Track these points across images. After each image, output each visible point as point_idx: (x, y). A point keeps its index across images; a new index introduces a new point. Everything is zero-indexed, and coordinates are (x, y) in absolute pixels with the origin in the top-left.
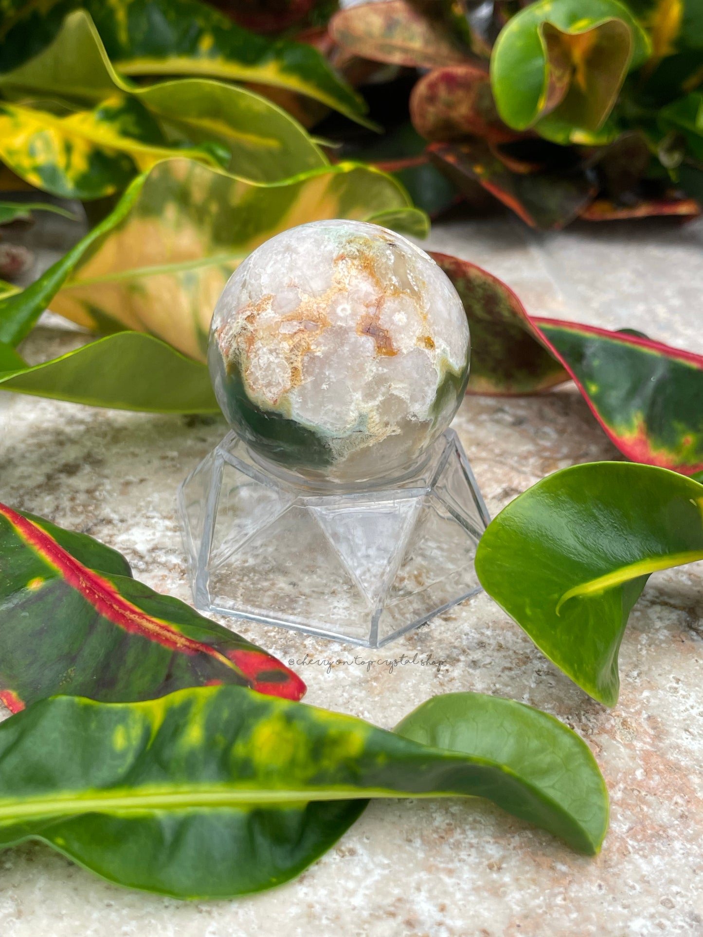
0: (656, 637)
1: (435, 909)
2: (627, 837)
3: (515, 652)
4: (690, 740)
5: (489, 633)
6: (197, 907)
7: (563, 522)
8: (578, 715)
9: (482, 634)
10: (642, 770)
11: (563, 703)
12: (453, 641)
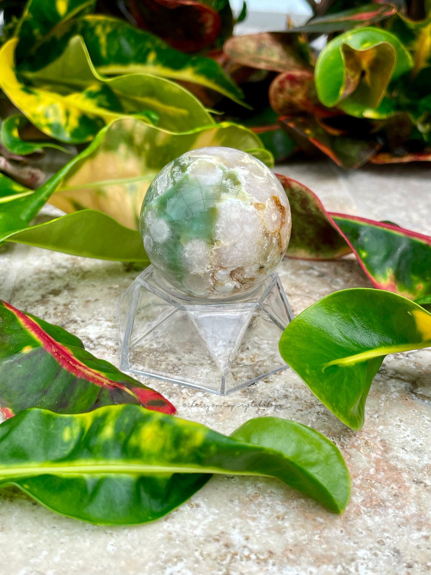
0: (391, 396)
1: (243, 538)
2: (361, 505)
3: (305, 401)
4: (404, 454)
5: (291, 390)
6: (104, 530)
7: (334, 323)
8: (339, 437)
9: (287, 391)
10: (374, 469)
11: (331, 430)
12: (269, 394)
